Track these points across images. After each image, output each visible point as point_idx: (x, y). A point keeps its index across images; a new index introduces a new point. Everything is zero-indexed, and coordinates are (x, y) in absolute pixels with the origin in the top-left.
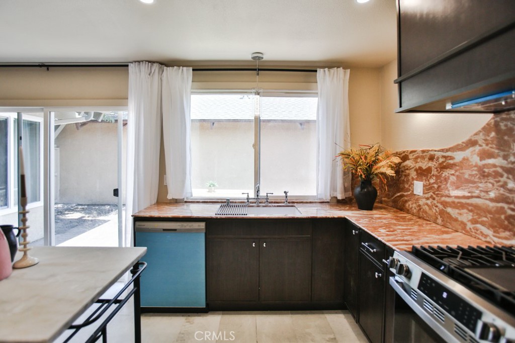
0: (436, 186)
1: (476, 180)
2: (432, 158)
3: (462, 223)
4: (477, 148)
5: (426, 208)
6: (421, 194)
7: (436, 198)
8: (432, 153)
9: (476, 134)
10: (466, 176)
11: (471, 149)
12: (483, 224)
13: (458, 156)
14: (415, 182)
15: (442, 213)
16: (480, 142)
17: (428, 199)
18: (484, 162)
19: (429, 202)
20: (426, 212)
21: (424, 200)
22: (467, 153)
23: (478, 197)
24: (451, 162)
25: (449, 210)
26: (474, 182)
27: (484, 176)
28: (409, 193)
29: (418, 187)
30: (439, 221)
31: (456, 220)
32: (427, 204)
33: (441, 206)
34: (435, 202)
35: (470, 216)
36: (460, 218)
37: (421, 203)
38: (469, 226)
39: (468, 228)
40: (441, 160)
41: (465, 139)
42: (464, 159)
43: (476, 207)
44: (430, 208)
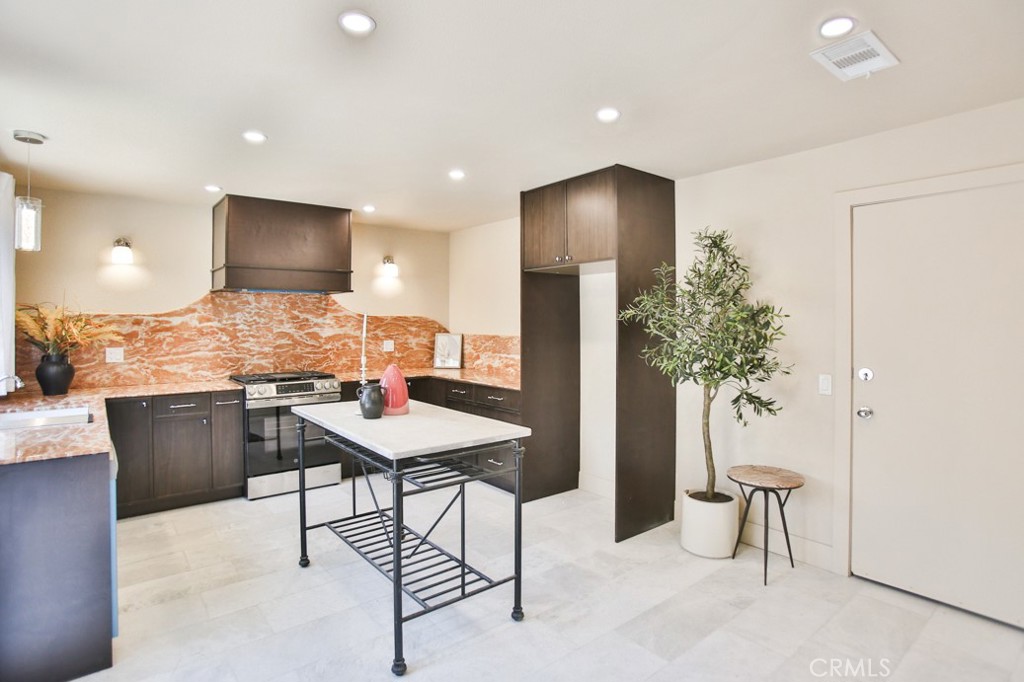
0: (145, 349)
1: (196, 338)
2: (138, 322)
3: (183, 374)
4: (196, 315)
5: (131, 373)
6: (122, 360)
7: (147, 361)
8: (139, 317)
9: (195, 304)
10: (186, 336)
11: (190, 315)
12: (203, 369)
13: (176, 321)
14: (108, 349)
15: (155, 373)
16: (199, 310)
17: (133, 363)
18: (202, 325)
19: (135, 367)
20: (130, 378)
21: (127, 367)
22: (186, 318)
23: (199, 350)
24: (168, 325)
25: (165, 367)
26: (194, 340)
27: (203, 335)
28: (93, 364)
29: (115, 355)
30: (153, 380)
31: (175, 374)
32: (132, 369)
33: (153, 367)
34: (145, 364)
35: (191, 366)
36: (179, 371)
37: (118, 370)
38: (190, 374)
39: (189, 377)
40: (152, 324)
41: (184, 306)
42: (183, 323)
43: (196, 358)
44: (136, 372)
